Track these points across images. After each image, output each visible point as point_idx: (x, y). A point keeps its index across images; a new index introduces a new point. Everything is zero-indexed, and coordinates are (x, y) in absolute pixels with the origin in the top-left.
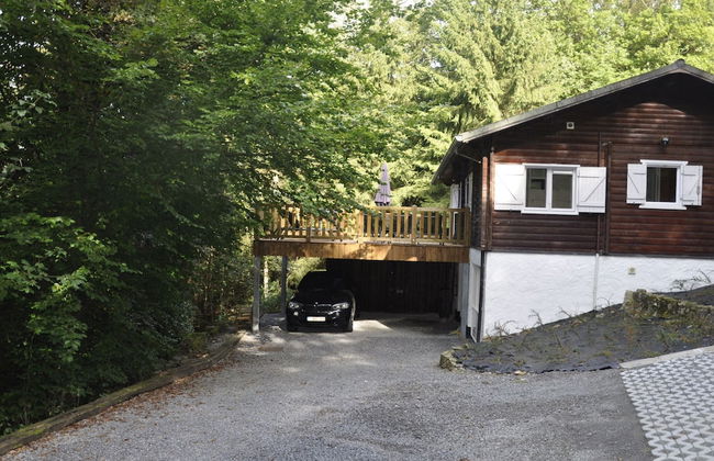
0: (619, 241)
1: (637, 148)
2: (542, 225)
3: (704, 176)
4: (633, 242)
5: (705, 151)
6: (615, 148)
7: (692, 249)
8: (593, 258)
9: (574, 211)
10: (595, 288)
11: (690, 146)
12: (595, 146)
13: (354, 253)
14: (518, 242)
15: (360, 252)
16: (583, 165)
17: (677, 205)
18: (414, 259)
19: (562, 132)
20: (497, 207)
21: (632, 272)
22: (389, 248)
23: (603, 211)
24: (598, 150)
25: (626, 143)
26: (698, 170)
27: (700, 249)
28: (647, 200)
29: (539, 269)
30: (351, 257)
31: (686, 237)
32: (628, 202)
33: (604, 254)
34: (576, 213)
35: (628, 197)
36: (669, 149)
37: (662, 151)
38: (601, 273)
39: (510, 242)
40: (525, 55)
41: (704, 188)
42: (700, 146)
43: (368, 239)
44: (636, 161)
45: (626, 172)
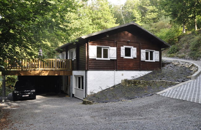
0: (119, 67)
1: (123, 43)
2: (101, 63)
3: (137, 50)
4: (122, 67)
5: (136, 44)
6: (118, 42)
7: (135, 68)
8: (114, 71)
9: (108, 59)
10: (114, 79)
11: (134, 43)
12: (113, 42)
13: (38, 74)
14: (95, 67)
15: (40, 73)
16: (111, 47)
17: (131, 57)
18: (57, 75)
19: (105, 37)
20: (90, 58)
21: (123, 75)
22: (49, 71)
23: (116, 59)
24: (114, 43)
25: (120, 41)
26: (135, 49)
27: (136, 68)
28: (125, 56)
29: (101, 75)
30: (37, 75)
31: (133, 65)
32: (121, 56)
33: (116, 70)
34: (109, 59)
35: (121, 55)
36: (130, 43)
37: (128, 43)
38: (116, 75)
39: (93, 67)
40: (70, 18)
41: (137, 53)
42: (136, 43)
43: (42, 69)
44: (123, 46)
45: (120, 49)
